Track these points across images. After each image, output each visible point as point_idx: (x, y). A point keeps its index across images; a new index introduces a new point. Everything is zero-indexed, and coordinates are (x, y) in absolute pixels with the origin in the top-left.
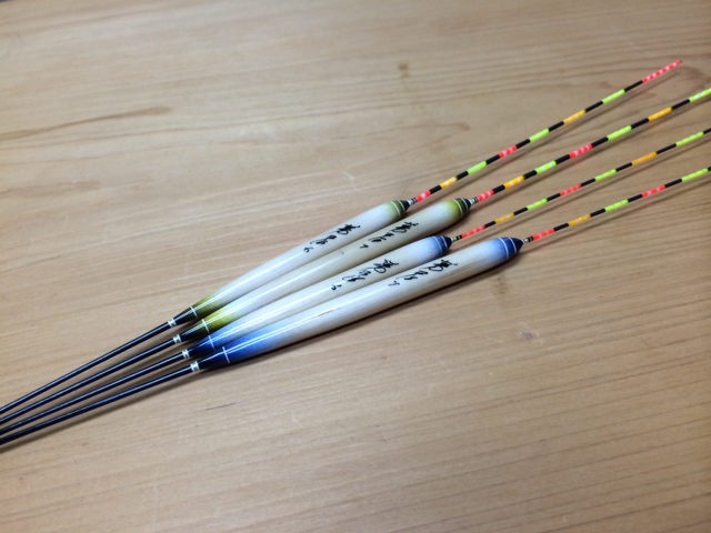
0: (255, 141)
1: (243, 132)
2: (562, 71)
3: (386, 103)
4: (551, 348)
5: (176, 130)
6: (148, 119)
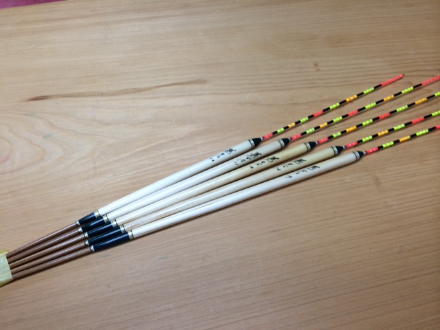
0: (254, 104)
3: (311, 85)
4: (400, 210)
5: (214, 94)
6: (197, 87)
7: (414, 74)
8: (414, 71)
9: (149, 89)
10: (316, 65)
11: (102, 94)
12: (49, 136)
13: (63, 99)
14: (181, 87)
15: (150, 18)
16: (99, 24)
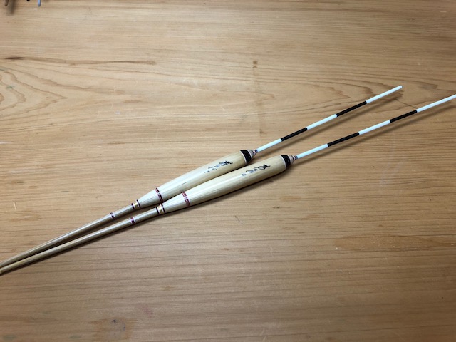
0: (188, 85)
1: (184, 80)
2: (318, 78)
3: (244, 79)
5: (157, 73)
6: (146, 66)
7: (339, 81)
8: (341, 79)
9: (105, 62)
10: (255, 63)
11: (65, 62)
12: (11, 87)
13: (32, 61)
14: (132, 64)
15: (128, 8)
16: (84, 7)
